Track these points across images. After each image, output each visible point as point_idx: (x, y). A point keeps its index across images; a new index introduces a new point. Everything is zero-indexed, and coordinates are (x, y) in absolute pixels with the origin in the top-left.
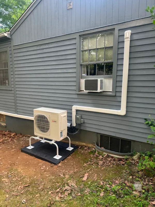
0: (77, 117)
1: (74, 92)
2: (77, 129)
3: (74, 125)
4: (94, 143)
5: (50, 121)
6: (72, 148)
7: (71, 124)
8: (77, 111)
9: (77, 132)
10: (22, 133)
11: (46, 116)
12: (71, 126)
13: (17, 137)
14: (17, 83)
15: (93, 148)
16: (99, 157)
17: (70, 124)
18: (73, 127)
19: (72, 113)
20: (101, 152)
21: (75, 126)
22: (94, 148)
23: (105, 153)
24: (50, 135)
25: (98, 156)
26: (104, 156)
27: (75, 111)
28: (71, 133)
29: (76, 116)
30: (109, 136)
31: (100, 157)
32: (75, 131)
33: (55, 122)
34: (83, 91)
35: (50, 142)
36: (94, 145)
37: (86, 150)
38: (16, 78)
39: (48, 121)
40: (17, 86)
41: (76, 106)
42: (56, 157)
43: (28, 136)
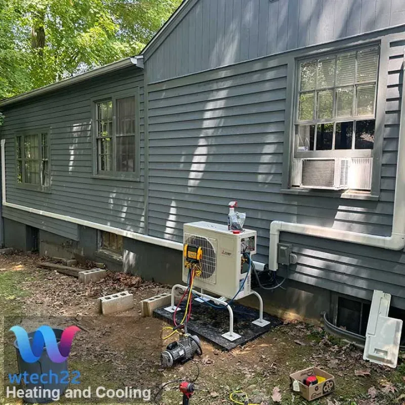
0: (282, 248)
1: (276, 190)
2: (281, 279)
3: (274, 267)
4: (323, 316)
5: (217, 252)
6: (267, 323)
7: (267, 266)
8: (282, 233)
9: (279, 285)
10: (155, 279)
11: (210, 240)
12: (265, 268)
13: (145, 286)
14: (150, 167)
15: (320, 327)
16: (331, 349)
17: (264, 264)
18: (272, 271)
19: (271, 239)
20: (338, 336)
21: (275, 270)
22: (322, 328)
23: (345, 340)
24: (215, 284)
25: (329, 346)
26: (344, 348)
27: (277, 233)
28: (265, 286)
29: (278, 245)
30: (359, 301)
31: (334, 348)
32: (276, 281)
33: (229, 254)
34: (299, 186)
35: (216, 299)
36: (322, 322)
37: (300, 331)
38: (151, 156)
39: (212, 252)
40: (151, 173)
41: (280, 222)
42: (228, 335)
43: (169, 287)
